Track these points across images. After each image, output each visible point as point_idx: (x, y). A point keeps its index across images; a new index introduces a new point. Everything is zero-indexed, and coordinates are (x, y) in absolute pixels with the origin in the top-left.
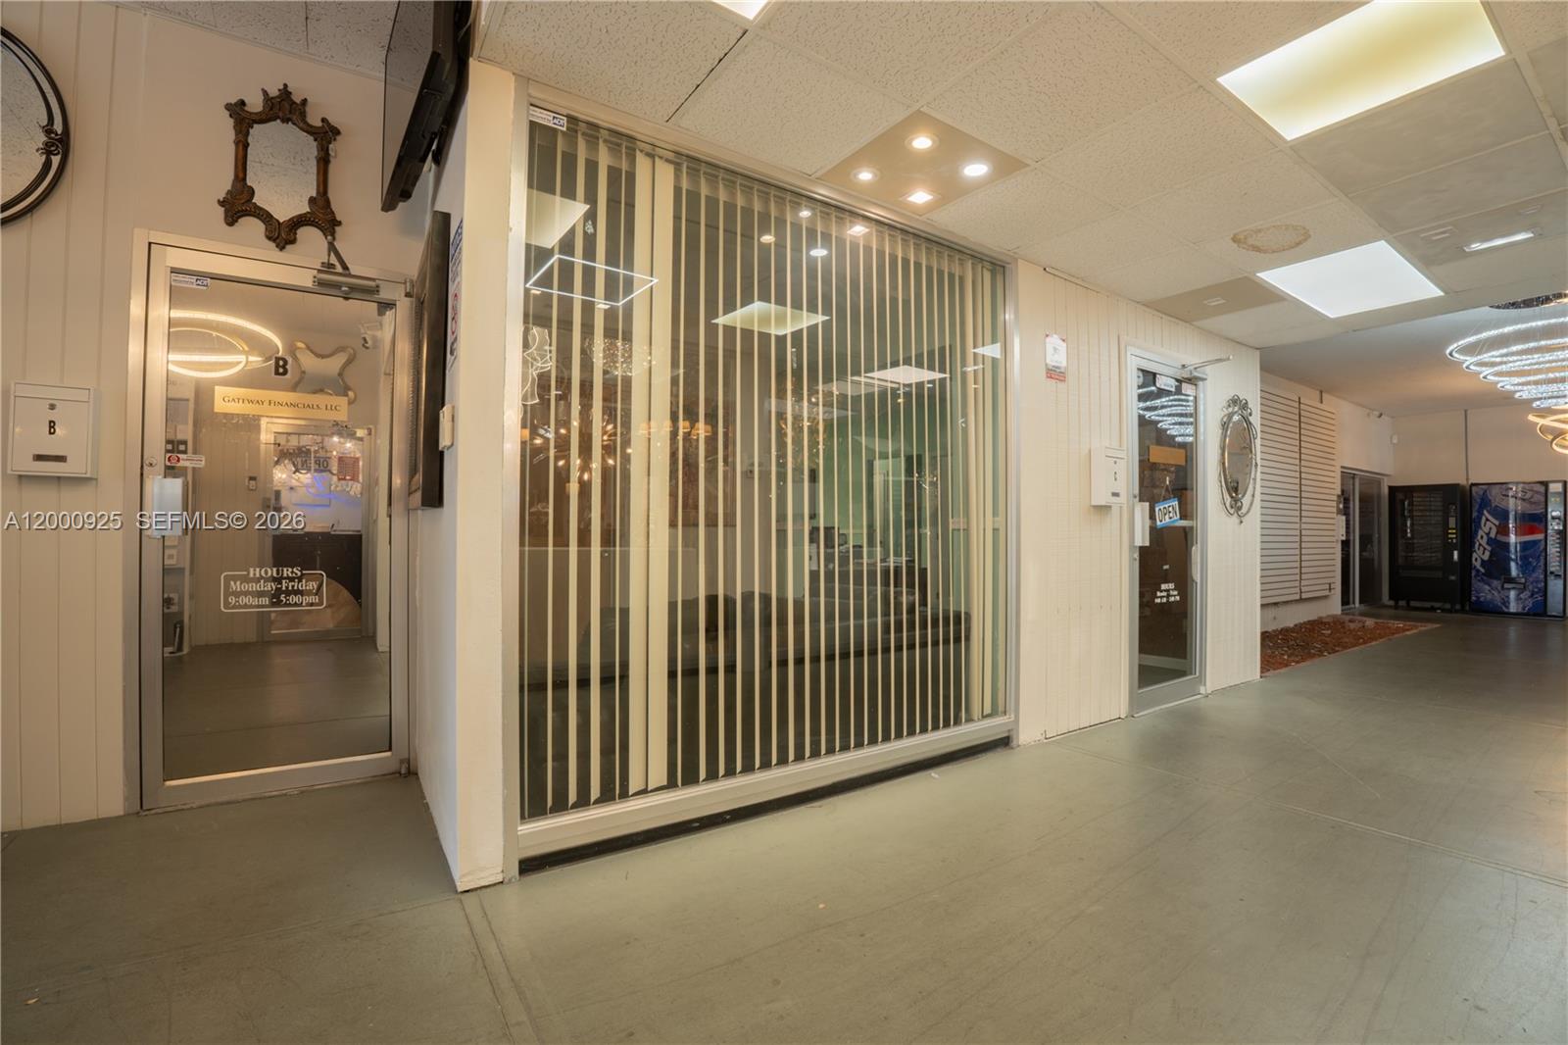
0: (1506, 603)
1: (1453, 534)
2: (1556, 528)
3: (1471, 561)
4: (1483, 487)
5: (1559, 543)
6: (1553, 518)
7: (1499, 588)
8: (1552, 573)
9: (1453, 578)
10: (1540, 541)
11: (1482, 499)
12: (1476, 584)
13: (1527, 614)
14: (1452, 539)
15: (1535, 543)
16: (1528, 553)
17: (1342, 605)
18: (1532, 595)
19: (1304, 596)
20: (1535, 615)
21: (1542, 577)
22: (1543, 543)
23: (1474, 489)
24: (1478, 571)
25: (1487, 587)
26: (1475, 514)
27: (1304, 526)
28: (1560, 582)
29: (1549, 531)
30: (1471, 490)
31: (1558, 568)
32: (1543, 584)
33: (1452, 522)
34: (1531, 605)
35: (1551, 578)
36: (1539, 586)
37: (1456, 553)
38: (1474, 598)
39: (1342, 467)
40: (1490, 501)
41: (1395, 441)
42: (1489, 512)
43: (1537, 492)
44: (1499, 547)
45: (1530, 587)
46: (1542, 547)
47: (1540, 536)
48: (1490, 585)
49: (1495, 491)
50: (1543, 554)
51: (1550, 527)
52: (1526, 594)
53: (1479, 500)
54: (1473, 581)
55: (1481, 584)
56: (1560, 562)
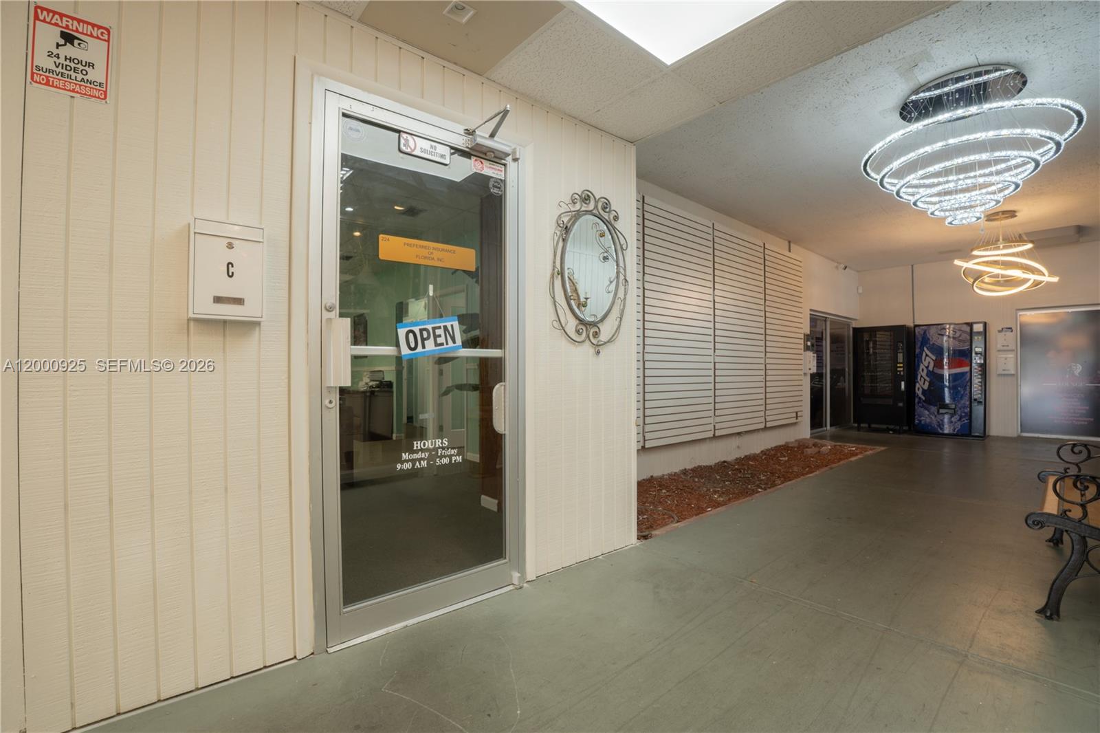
0: (941, 425)
1: (900, 367)
2: (978, 362)
3: (915, 390)
4: (923, 327)
5: (981, 375)
6: (976, 353)
7: (936, 413)
8: (975, 400)
9: (901, 404)
10: (967, 372)
11: (923, 338)
12: (919, 409)
13: (956, 435)
14: (900, 371)
15: (963, 374)
16: (957, 383)
17: (811, 429)
18: (960, 420)
19: (769, 425)
20: (962, 435)
21: (968, 403)
22: (968, 374)
23: (917, 329)
24: (920, 398)
25: (927, 412)
26: (917, 351)
27: (768, 361)
28: (981, 408)
29: (973, 365)
30: (914, 330)
31: (980, 396)
32: (968, 409)
33: (900, 357)
34: (959, 427)
35: (975, 404)
36: (966, 411)
37: (903, 383)
38: (917, 421)
39: (811, 310)
40: (929, 339)
41: (860, 291)
42: (927, 349)
43: (964, 332)
44: (936, 378)
45: (959, 412)
46: (968, 378)
47: (966, 369)
48: (928, 411)
49: (933, 330)
50: (969, 384)
51: (974, 361)
52: (957, 417)
53: (920, 339)
54: (916, 407)
55: (922, 409)
56: (981, 390)
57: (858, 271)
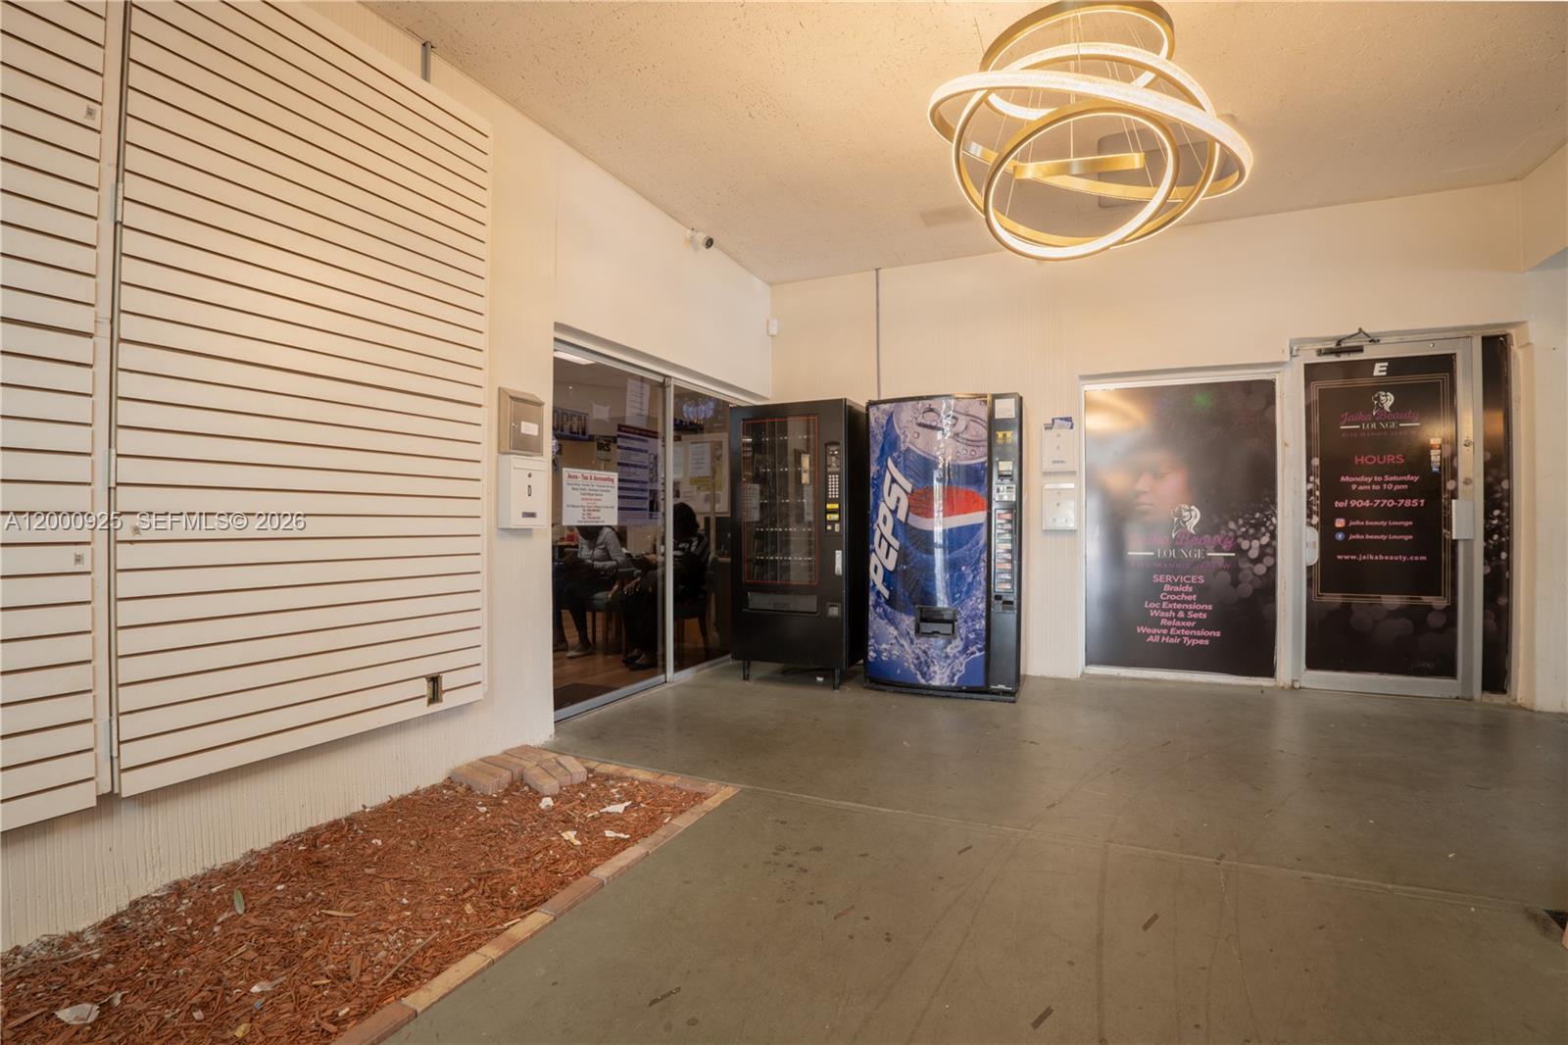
0: (923, 665)
1: (833, 512)
2: (1006, 498)
3: (868, 573)
4: (886, 406)
5: (1011, 532)
6: (1001, 476)
7: (912, 633)
8: (998, 598)
9: (834, 611)
10: (980, 525)
11: (886, 435)
12: (877, 624)
13: (959, 690)
14: (833, 523)
15: (973, 529)
16: (956, 554)
18: (966, 648)
19: (131, 785)
20: (971, 690)
21: (982, 606)
22: (984, 530)
23: (873, 411)
24: (879, 593)
25: (892, 630)
26: (874, 469)
28: (1012, 617)
29: (995, 506)
30: (868, 415)
31: (1008, 586)
32: (983, 622)
33: (833, 486)
34: (963, 668)
35: (997, 606)
36: (977, 627)
37: (839, 555)
38: (872, 654)
39: (559, 327)
40: (897, 438)
41: (774, 330)
42: (896, 464)
43: (975, 418)
44: (915, 541)
45: (963, 631)
46: (983, 541)
47: (979, 517)
48: (896, 628)
49: (906, 416)
50: (984, 556)
51: (996, 496)
52: (958, 643)
53: (880, 438)
54: (872, 616)
55: (884, 622)
56: (1011, 572)
57: (771, 284)
